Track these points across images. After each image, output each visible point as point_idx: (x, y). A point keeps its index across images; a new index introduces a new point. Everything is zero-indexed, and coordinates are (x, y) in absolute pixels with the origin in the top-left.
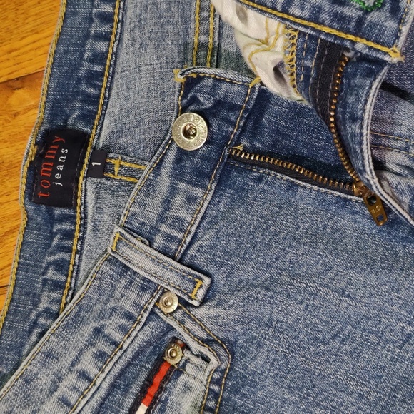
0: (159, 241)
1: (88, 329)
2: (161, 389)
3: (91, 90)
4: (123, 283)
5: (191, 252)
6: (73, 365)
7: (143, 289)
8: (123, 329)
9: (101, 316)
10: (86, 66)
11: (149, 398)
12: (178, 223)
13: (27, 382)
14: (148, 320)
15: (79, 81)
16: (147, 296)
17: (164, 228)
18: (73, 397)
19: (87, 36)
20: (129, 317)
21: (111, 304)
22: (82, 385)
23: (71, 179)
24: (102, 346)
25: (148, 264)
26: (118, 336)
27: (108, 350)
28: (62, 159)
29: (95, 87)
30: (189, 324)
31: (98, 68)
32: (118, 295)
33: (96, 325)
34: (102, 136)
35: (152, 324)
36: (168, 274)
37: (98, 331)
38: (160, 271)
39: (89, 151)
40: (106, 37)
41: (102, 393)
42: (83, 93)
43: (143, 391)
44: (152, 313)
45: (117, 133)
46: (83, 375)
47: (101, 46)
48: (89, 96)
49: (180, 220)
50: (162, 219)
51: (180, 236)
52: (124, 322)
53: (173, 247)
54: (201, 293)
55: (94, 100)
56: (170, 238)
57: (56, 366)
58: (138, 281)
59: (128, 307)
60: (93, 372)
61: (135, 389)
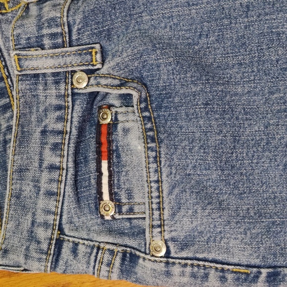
0: (47, 42)
2: (110, 142)
4: (41, 87)
5: (74, 37)
6: (40, 166)
7: (57, 83)
8: (60, 119)
9: (40, 120)
11: (105, 155)
12: (52, 22)
13: (18, 197)
14: (73, 101)
16: (62, 86)
17: (45, 31)
20: (59, 108)
21: (42, 108)
22: (55, 175)
24: (52, 140)
25: (50, 62)
26: (59, 126)
27: (58, 139)
32: (42, 98)
35: (78, 102)
36: (69, 60)
37: (44, 132)
38: (61, 61)
41: (71, 171)
43: (99, 153)
44: (73, 94)
46: (52, 168)
49: (53, 19)
50: (40, 27)
51: (59, 30)
52: (58, 113)
53: (60, 40)
54: (99, 56)
56: (53, 36)
58: (50, 79)
59: (55, 102)
61: (92, 155)
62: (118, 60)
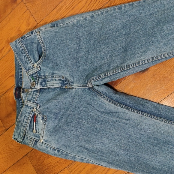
0: (32, 101)
1: (23, 116)
3: (21, 80)
4: (28, 108)
5: (37, 102)
6: (23, 121)
7: (31, 108)
8: (29, 115)
9: (25, 114)
10: (20, 77)
12: (34, 98)
13: (18, 126)
14: (32, 113)
15: (19, 79)
17: (33, 99)
18: (25, 126)
19: (19, 72)
20: (29, 113)
21: (26, 112)
22: (26, 124)
23: (20, 94)
24: (26, 118)
27: (28, 118)
28: (18, 91)
29: (21, 79)
30: (37, 112)
31: (21, 77)
32: (27, 110)
33: (24, 116)
34: (23, 86)
35: (33, 113)
36: (34, 105)
37: (25, 116)
38: (32, 105)
39: (22, 89)
40: (21, 72)
41: (29, 124)
42: (20, 81)
44: (32, 112)
45: (25, 85)
47: (21, 73)
48: (21, 81)
49: (35, 97)
50: (32, 98)
51: (35, 99)
52: (29, 114)
53: (34, 101)
54: (39, 107)
55: (22, 82)
56: (33, 100)
57: (21, 122)
58: (30, 107)
60: (27, 121)
62: (41, 109)
